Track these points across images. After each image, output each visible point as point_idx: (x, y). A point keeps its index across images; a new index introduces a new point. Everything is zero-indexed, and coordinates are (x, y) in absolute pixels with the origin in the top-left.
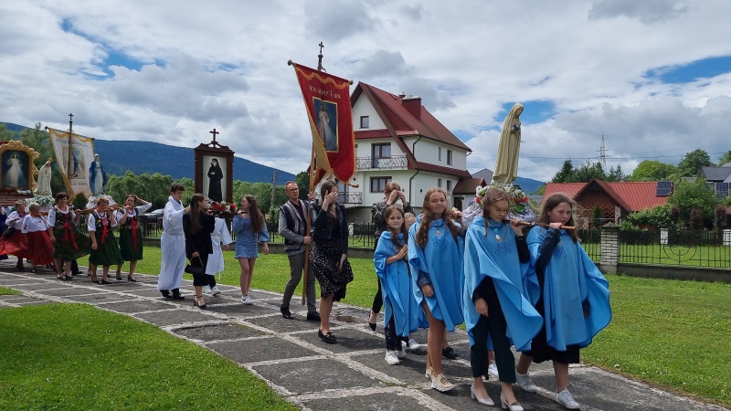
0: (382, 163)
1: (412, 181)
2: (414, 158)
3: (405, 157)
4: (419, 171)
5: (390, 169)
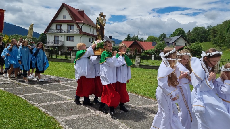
0: (71, 31)
1: (81, 38)
2: (82, 30)
3: (79, 30)
4: (83, 35)
5: (73, 34)
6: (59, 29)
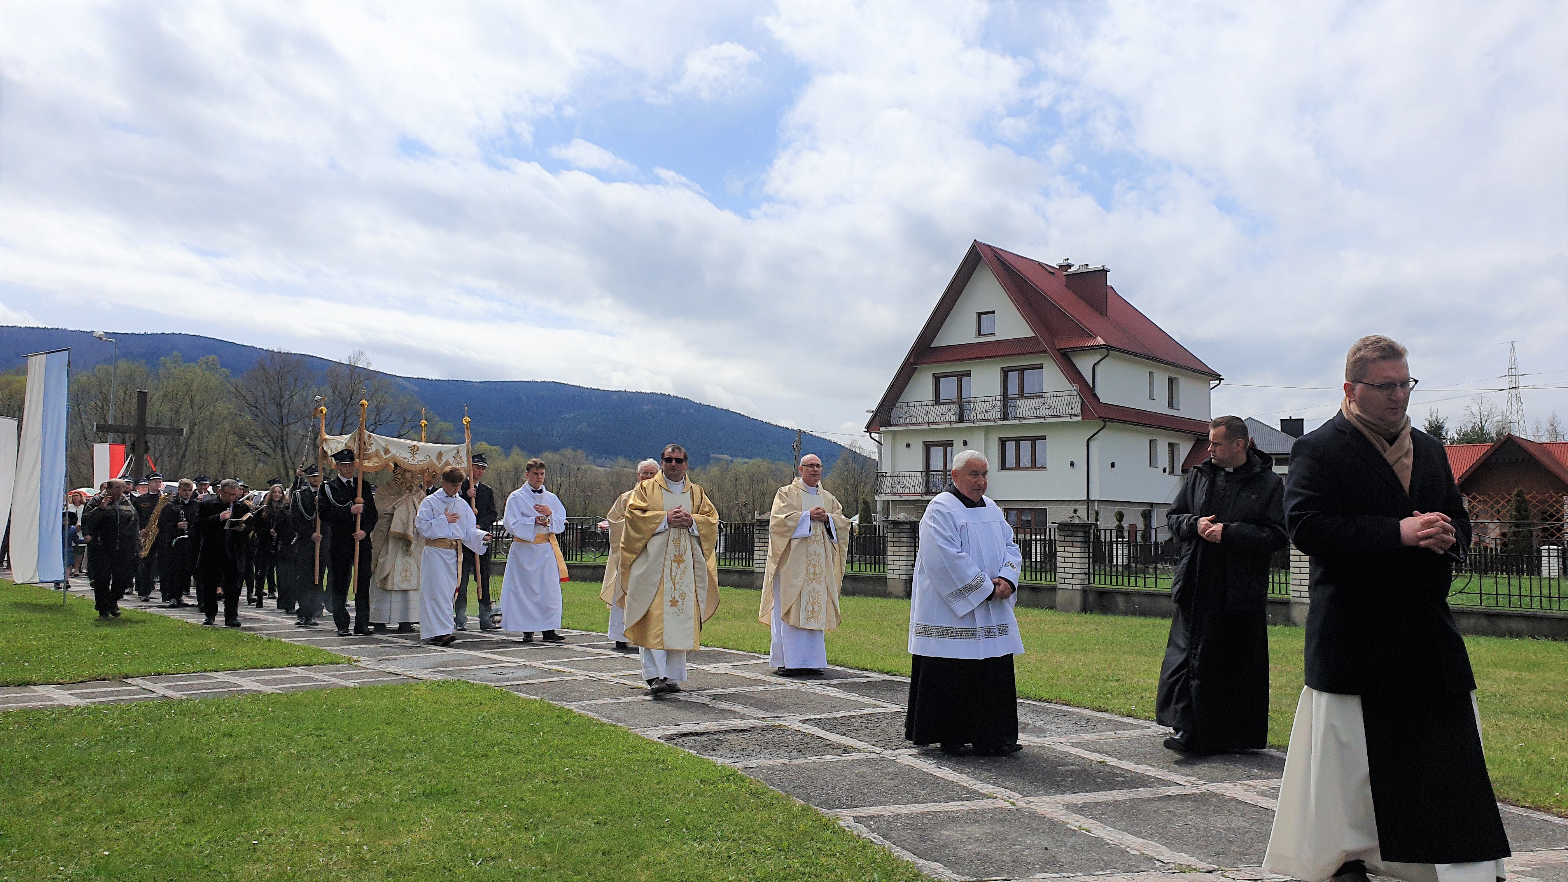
0: (1024, 407)
1: (1092, 444)
2: (1095, 396)
3: (1076, 393)
4: (1108, 423)
5: (1042, 421)
6: (953, 403)
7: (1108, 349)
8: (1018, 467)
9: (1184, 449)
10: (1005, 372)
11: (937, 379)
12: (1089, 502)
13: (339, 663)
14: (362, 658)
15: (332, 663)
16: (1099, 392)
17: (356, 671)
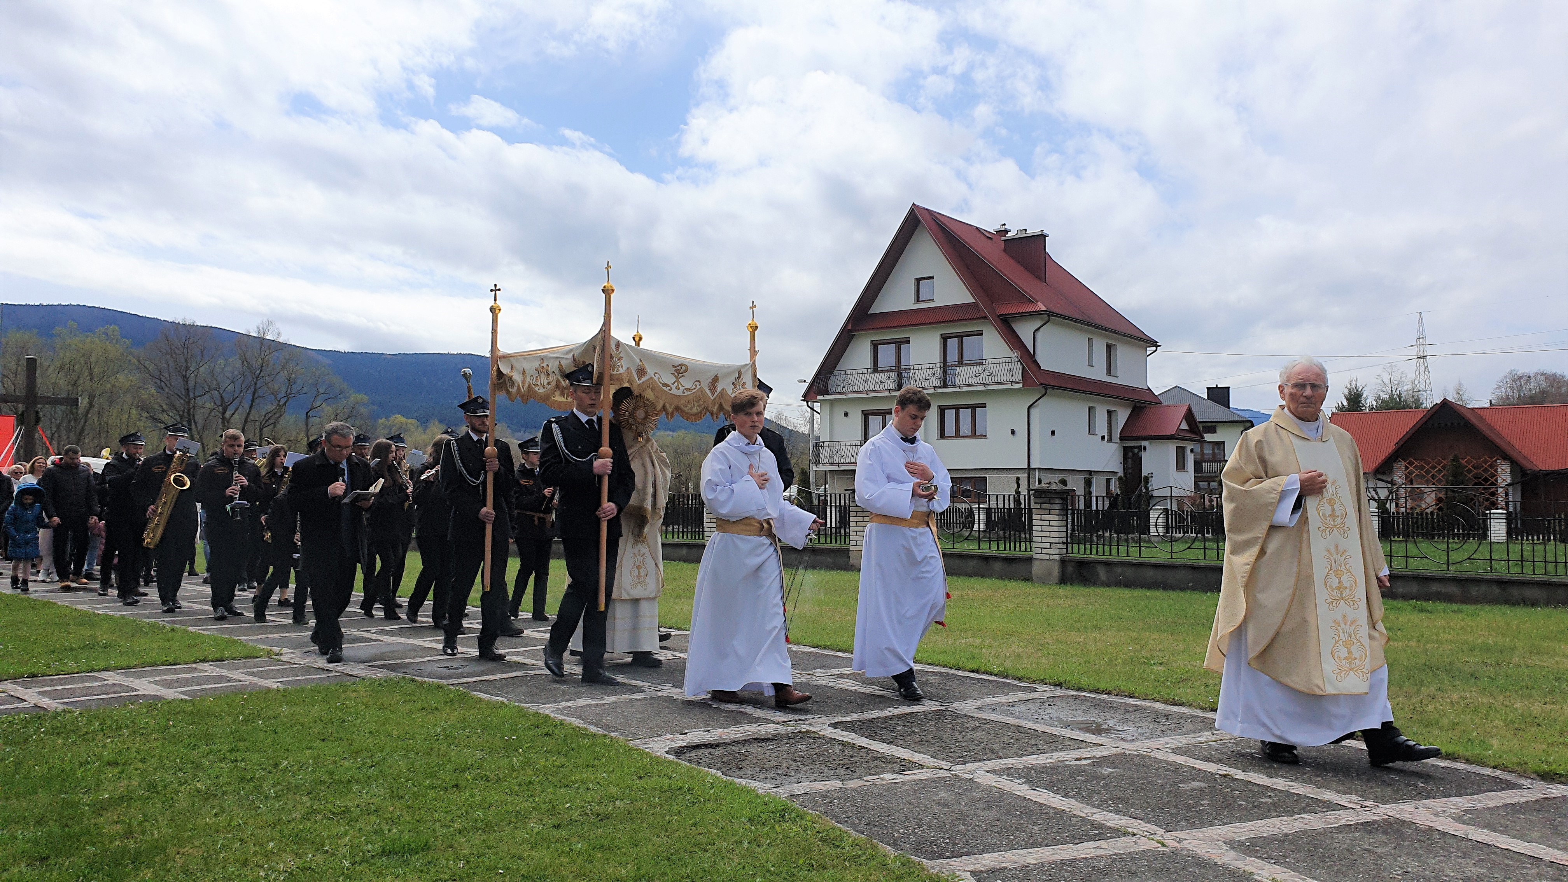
0: (964, 374)
1: (1032, 411)
2: (1036, 362)
3: (1017, 360)
4: (1049, 390)
5: (982, 388)
6: (891, 371)
7: (1049, 316)
8: (958, 435)
9: (1122, 416)
10: (944, 339)
11: (875, 346)
12: (1030, 470)
13: (257, 657)
14: (285, 650)
15: (249, 657)
16: (1039, 358)
17: (278, 667)
